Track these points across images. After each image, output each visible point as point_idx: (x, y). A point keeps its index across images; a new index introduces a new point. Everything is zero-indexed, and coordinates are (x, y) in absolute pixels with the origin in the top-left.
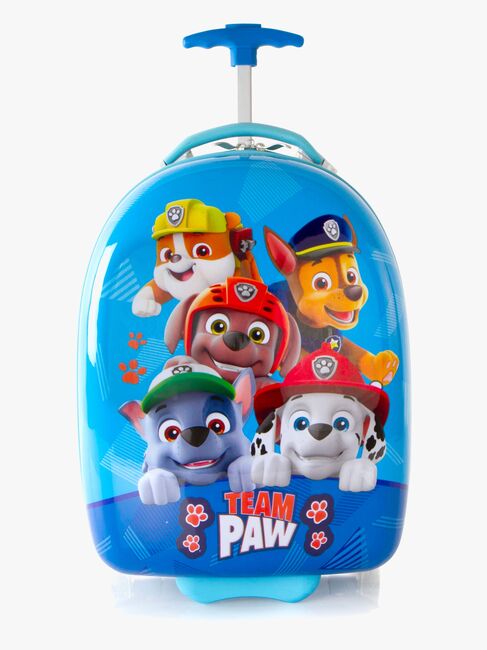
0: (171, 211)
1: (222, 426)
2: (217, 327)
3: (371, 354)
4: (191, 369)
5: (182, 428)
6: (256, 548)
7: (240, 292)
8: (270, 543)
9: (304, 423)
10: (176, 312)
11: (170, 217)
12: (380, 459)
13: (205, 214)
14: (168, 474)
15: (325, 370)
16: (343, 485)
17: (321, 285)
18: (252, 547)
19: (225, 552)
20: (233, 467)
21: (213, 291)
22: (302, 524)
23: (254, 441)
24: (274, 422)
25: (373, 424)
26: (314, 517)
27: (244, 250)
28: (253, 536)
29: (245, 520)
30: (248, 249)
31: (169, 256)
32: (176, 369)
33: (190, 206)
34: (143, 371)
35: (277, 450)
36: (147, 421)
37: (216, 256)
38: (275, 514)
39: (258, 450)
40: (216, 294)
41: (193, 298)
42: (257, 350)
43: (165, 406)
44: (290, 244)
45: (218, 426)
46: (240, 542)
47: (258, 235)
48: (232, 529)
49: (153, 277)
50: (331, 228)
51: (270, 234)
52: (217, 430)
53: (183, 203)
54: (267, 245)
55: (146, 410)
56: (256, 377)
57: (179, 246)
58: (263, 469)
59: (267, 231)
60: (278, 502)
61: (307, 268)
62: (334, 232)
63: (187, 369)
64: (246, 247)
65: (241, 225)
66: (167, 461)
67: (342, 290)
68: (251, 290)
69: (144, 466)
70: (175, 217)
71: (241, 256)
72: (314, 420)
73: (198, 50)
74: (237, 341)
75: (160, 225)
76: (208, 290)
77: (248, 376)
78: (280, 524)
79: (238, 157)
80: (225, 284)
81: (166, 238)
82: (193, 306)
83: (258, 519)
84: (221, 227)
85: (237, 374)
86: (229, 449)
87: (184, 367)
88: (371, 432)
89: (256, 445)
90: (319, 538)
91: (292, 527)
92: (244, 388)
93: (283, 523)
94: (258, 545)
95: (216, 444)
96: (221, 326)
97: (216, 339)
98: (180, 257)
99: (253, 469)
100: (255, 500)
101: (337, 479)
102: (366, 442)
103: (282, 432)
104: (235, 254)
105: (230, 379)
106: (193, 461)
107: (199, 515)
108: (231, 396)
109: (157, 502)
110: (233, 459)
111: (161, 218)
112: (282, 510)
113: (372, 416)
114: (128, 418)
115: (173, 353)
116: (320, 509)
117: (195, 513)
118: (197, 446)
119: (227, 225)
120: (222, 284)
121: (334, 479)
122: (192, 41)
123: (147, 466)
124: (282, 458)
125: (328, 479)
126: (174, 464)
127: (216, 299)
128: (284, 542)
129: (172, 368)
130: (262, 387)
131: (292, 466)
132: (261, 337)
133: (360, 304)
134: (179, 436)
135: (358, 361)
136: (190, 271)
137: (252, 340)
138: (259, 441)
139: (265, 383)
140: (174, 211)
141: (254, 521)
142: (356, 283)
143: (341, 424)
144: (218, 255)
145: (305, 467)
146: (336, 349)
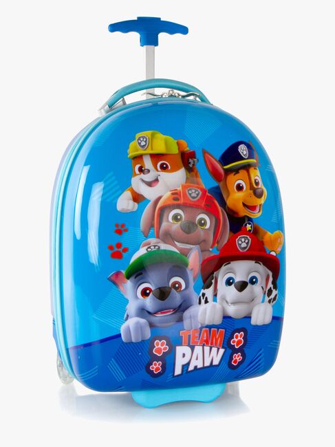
0: (139, 139)
1: (180, 286)
2: (176, 218)
3: (269, 233)
4: (159, 247)
5: (153, 288)
6: (199, 367)
7: (190, 194)
8: (207, 364)
9: (231, 281)
10: (148, 209)
11: (140, 144)
12: (275, 302)
13: (163, 141)
14: (143, 321)
15: (244, 245)
16: (254, 321)
17: (240, 188)
18: (196, 367)
19: (178, 371)
20: (187, 314)
21: (172, 194)
22: (228, 349)
23: (201, 295)
24: (213, 281)
25: (271, 279)
26: (235, 344)
27: (191, 166)
28: (197, 359)
29: (193, 348)
30: (193, 165)
31: (141, 170)
32: (149, 248)
33: (153, 135)
34: (125, 250)
35: (215, 300)
36: (129, 284)
37: (173, 170)
38: (212, 344)
39: (203, 301)
40: (175, 196)
41: (159, 198)
42: (202, 233)
43: (141, 274)
44: (219, 161)
45: (177, 285)
46: (188, 364)
47: (199, 155)
48: (184, 355)
49: (131, 185)
50: (243, 150)
51: (206, 154)
52: (177, 289)
53: (147, 133)
54: (206, 162)
55: (128, 278)
56: (202, 251)
57: (148, 163)
58: (206, 313)
59: (204, 152)
60: (214, 335)
61: (231, 177)
62: (245, 152)
63: (157, 247)
64: (192, 163)
65: (188, 149)
66: (142, 312)
67: (252, 191)
68: (197, 193)
69: (125, 316)
70: (143, 143)
71: (190, 170)
72: (238, 279)
73: (118, 34)
74: (189, 227)
75: (133, 149)
76: (169, 194)
77: (197, 251)
78: (214, 350)
79: (150, 104)
80: (180, 188)
81: (139, 158)
82: (160, 204)
83: (201, 347)
84: (175, 150)
85: (190, 250)
86: (184, 301)
87: (155, 246)
88: (270, 285)
89: (202, 298)
90: (238, 357)
91: (222, 351)
92: (194, 260)
93: (216, 349)
94: (200, 365)
95: (176, 298)
96: (179, 217)
97: (176, 226)
98: (149, 171)
99: (200, 314)
100: (200, 335)
101: (250, 317)
102: (267, 292)
103: (218, 288)
104: (186, 168)
105: (185, 253)
106: (161, 310)
107: (162, 348)
108: (187, 265)
109: (134, 340)
110: (187, 308)
111: (133, 144)
112: (216, 340)
113: (271, 274)
114: (115, 283)
115: (146, 236)
116: (239, 338)
117: (160, 346)
118: (163, 300)
119: (179, 149)
120: (178, 189)
121: (248, 317)
122: (115, 27)
123: (128, 316)
124: (218, 305)
125: (245, 317)
126: (147, 314)
127: (175, 199)
128: (216, 362)
129: (146, 247)
130: (206, 258)
131: (224, 310)
132: (205, 224)
133: (262, 201)
134: (151, 294)
135: (263, 238)
136: (157, 180)
137: (199, 226)
138: (204, 295)
139: (208, 255)
140: (142, 139)
141: (198, 349)
142: (260, 187)
143: (253, 281)
144: (174, 169)
145: (232, 310)
146: (250, 231)
